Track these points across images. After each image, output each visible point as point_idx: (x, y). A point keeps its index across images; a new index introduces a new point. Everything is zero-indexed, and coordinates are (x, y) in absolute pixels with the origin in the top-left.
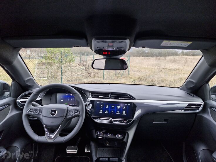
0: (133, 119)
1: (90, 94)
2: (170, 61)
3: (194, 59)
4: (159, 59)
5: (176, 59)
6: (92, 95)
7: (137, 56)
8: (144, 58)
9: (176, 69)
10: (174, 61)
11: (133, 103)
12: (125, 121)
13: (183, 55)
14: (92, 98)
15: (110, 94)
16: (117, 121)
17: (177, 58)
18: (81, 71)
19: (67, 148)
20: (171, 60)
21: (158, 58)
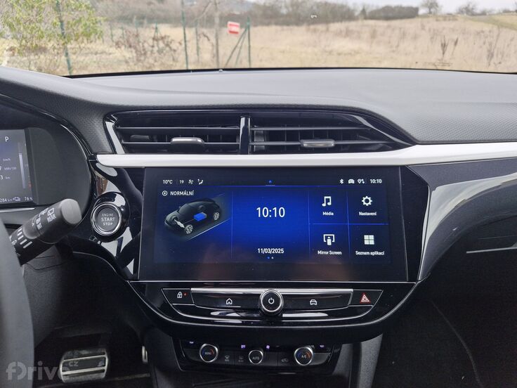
0: (414, 277)
1: (110, 125)
2: (338, 34)
3: (389, 26)
4: (315, 31)
5: (351, 28)
6: (123, 135)
7: (263, 24)
8: (279, 28)
9: (353, 53)
10: (348, 34)
11: (404, 168)
12: (365, 299)
13: (366, 18)
14: (129, 150)
15: (243, 120)
16: (313, 302)
17: (352, 25)
18: (127, 62)
19: (63, 361)
20: (341, 31)
21: (312, 27)
